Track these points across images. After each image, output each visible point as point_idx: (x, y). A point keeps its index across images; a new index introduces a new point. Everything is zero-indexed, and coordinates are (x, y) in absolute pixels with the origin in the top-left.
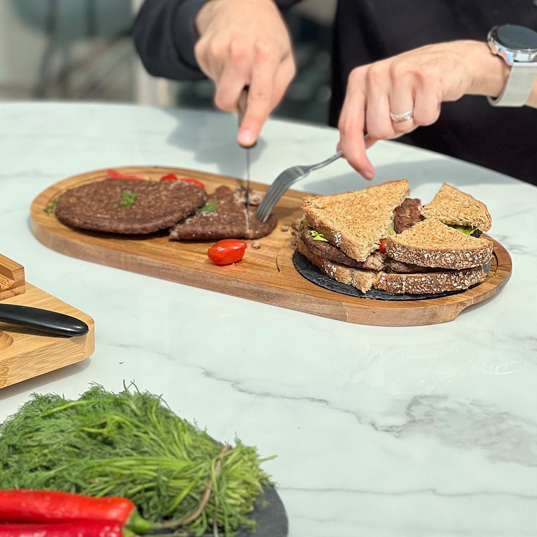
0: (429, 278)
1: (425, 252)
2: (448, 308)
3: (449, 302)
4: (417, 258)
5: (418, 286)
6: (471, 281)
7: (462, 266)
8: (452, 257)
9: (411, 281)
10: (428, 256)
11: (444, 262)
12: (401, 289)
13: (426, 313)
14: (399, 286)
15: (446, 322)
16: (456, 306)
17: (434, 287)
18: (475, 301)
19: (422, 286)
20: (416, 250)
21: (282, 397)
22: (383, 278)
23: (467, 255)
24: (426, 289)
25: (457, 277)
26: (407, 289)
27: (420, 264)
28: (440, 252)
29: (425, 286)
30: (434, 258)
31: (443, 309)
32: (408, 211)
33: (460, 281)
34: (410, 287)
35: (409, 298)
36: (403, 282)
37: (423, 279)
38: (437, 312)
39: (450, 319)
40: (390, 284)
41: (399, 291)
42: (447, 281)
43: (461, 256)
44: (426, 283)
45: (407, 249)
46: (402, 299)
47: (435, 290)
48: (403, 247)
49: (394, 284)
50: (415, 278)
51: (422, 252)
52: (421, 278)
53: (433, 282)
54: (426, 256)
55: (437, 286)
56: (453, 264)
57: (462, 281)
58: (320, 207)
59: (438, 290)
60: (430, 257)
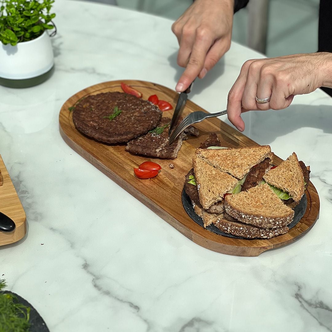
0: (245, 229)
1: (243, 214)
2: (253, 249)
3: (255, 246)
4: (238, 216)
5: (238, 232)
6: (275, 234)
7: (266, 226)
8: (260, 221)
9: (234, 228)
10: (245, 217)
11: (255, 222)
12: (227, 230)
13: (238, 250)
14: (226, 229)
15: (252, 256)
16: (259, 249)
17: (248, 234)
18: (274, 247)
19: (240, 232)
20: (238, 211)
21: (115, 298)
22: (218, 221)
23: (270, 221)
24: (242, 234)
25: (265, 231)
26: (230, 232)
27: (239, 219)
28: (252, 216)
29: (242, 233)
30: (248, 218)
31: (250, 249)
32: (258, 172)
33: (266, 233)
34: (233, 231)
35: (232, 237)
36: (229, 228)
37: (241, 228)
38: (246, 250)
39: (255, 255)
40: (221, 226)
41: (226, 231)
42: (257, 232)
43: (266, 221)
44: (242, 231)
45: (233, 209)
46: (228, 236)
47: (248, 236)
48: (231, 207)
49: (223, 226)
50: (236, 227)
51: (241, 213)
52: (240, 227)
53: (247, 231)
54: (243, 216)
55: (250, 234)
56: (261, 225)
57: (268, 233)
58: (205, 157)
59: (250, 237)
60: (246, 217)
